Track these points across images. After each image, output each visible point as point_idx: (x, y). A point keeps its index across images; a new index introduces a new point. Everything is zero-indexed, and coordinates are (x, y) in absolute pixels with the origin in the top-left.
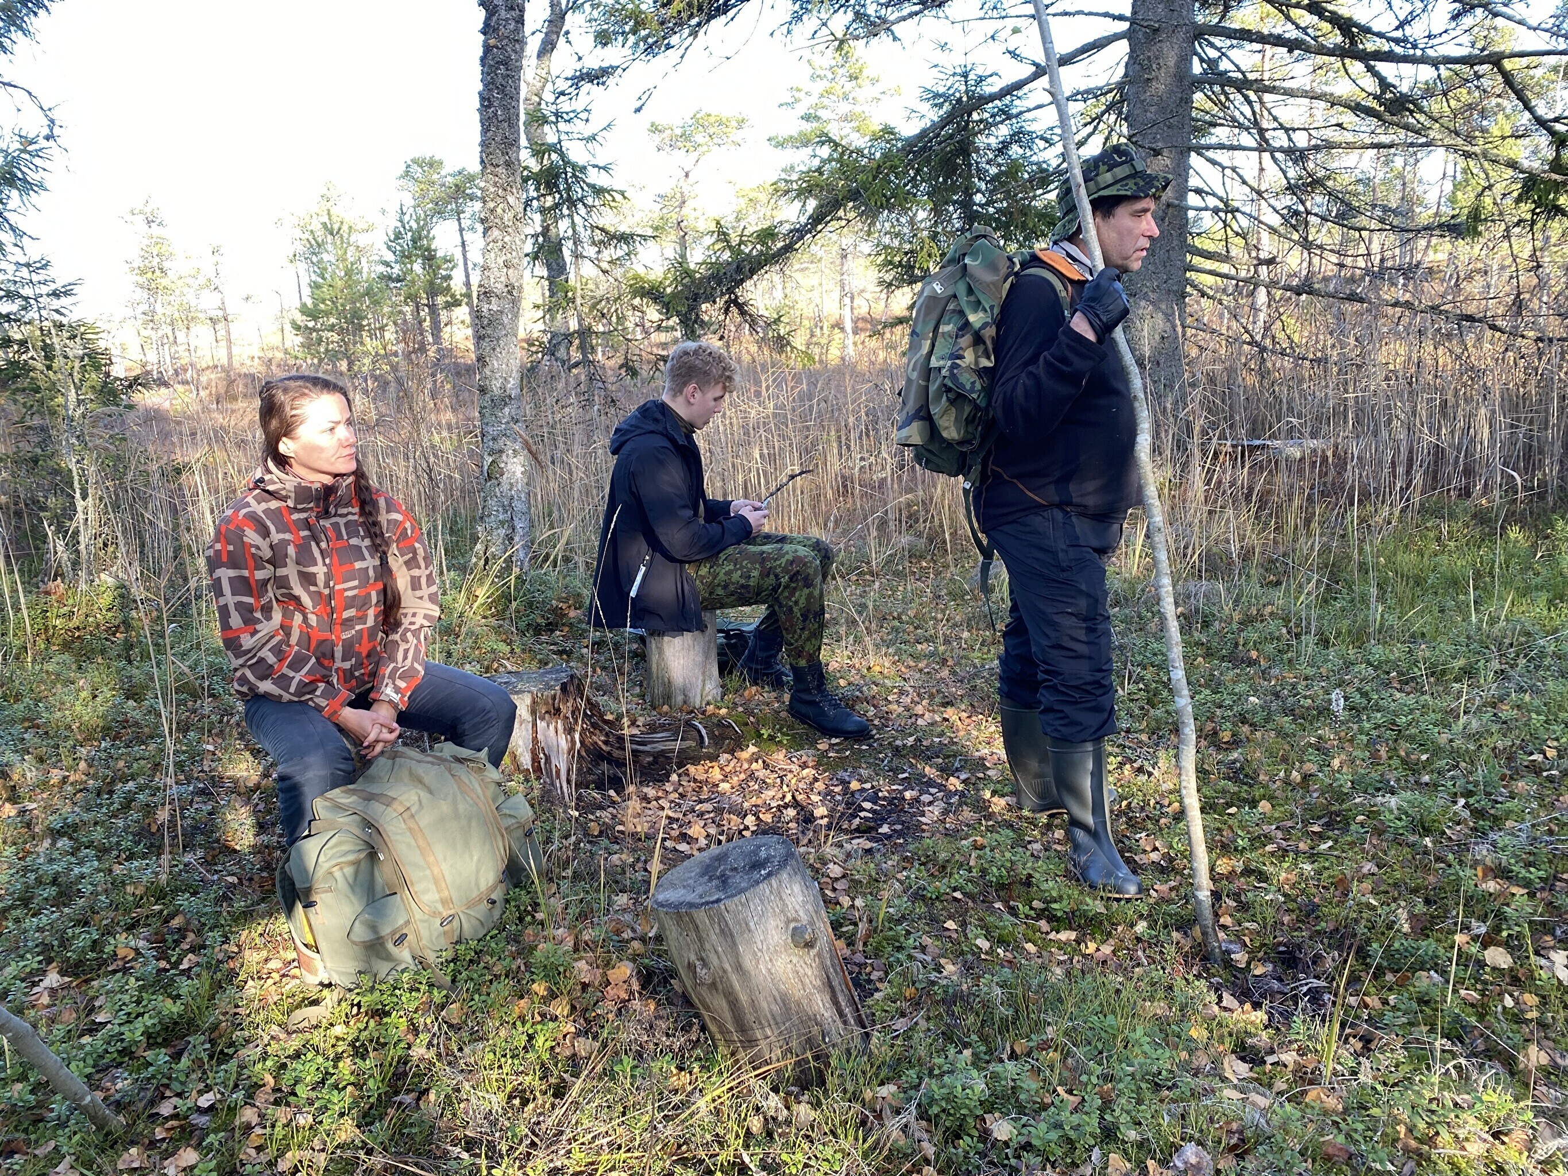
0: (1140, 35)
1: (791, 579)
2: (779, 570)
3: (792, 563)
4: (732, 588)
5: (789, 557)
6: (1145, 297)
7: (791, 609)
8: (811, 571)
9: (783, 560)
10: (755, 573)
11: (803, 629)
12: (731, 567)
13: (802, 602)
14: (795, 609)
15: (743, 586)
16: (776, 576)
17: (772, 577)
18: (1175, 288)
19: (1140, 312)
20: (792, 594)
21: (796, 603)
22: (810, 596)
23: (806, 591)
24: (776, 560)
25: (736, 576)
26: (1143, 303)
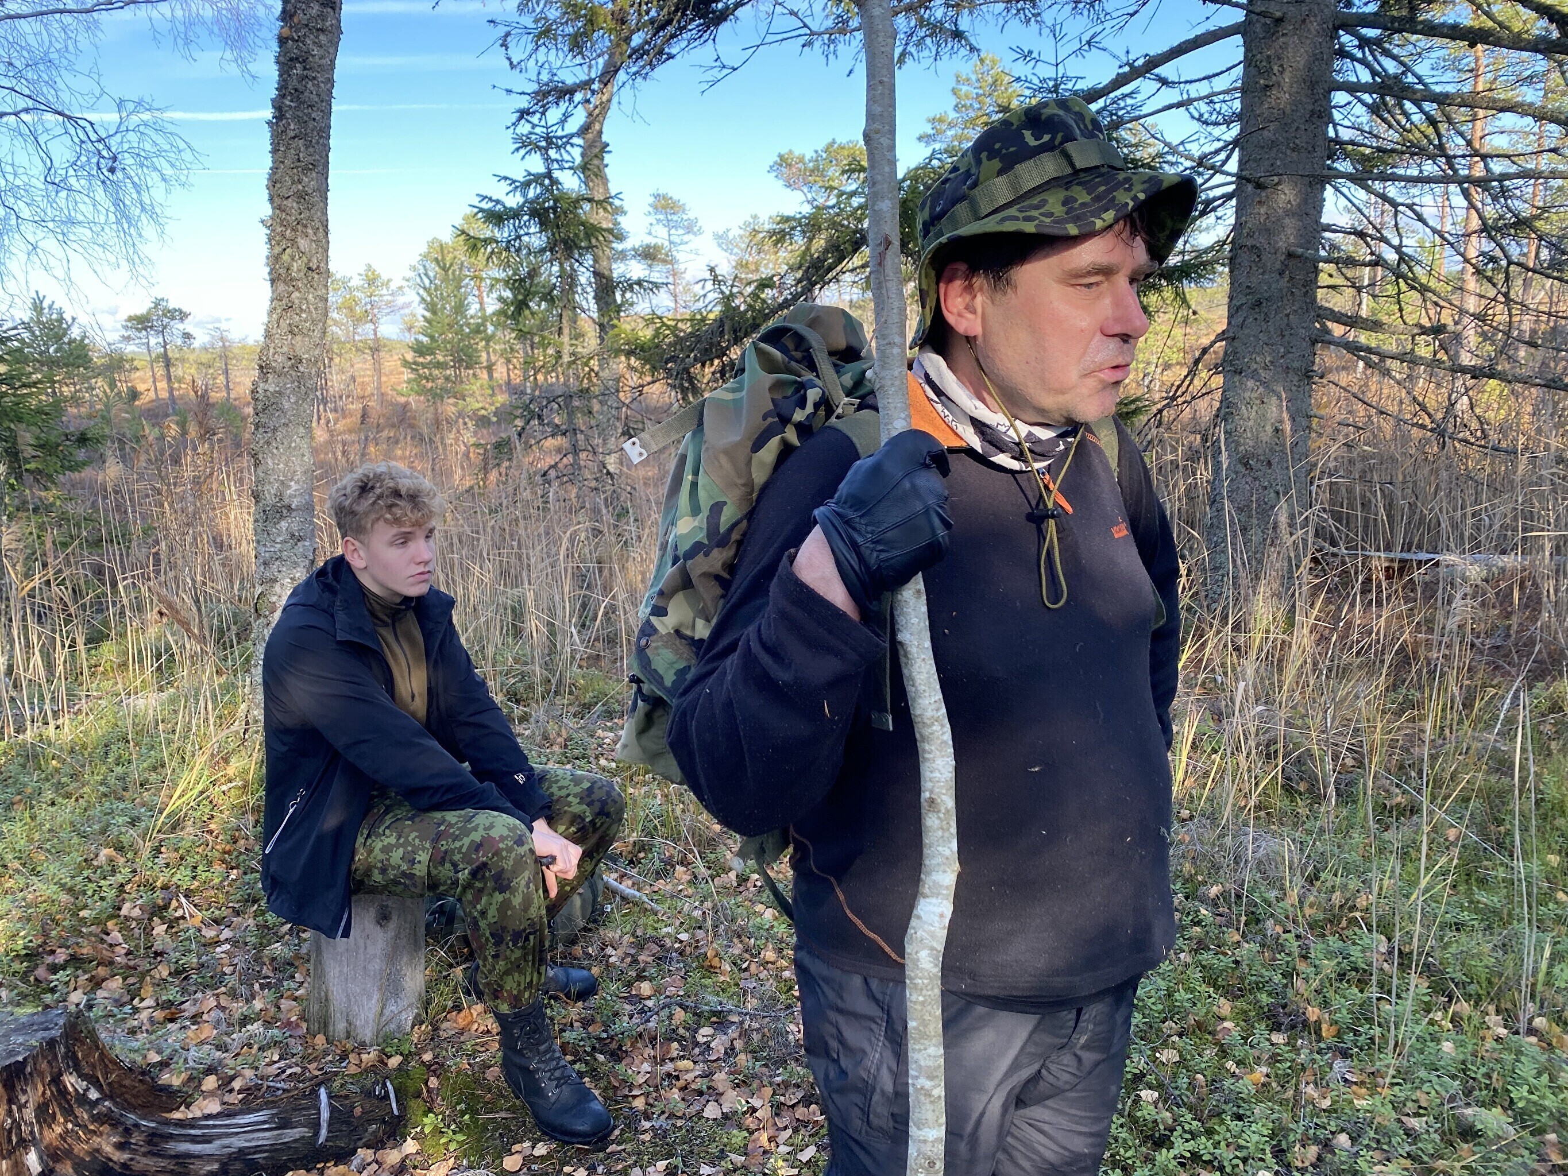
0: (1258, 28)
1: (474, 874)
2: (457, 857)
3: (478, 847)
4: (391, 874)
5: (476, 836)
6: (1254, 375)
7: (475, 923)
8: (508, 865)
9: (466, 841)
10: (423, 857)
11: (496, 957)
12: (392, 840)
13: (492, 912)
14: (482, 924)
15: (404, 874)
16: (455, 865)
17: (448, 865)
18: (1296, 365)
19: (1247, 395)
20: (477, 899)
21: (483, 913)
22: (505, 905)
23: (499, 897)
24: (456, 838)
25: (397, 855)
26: (1250, 383)
